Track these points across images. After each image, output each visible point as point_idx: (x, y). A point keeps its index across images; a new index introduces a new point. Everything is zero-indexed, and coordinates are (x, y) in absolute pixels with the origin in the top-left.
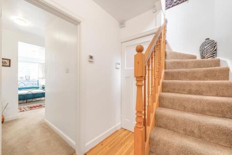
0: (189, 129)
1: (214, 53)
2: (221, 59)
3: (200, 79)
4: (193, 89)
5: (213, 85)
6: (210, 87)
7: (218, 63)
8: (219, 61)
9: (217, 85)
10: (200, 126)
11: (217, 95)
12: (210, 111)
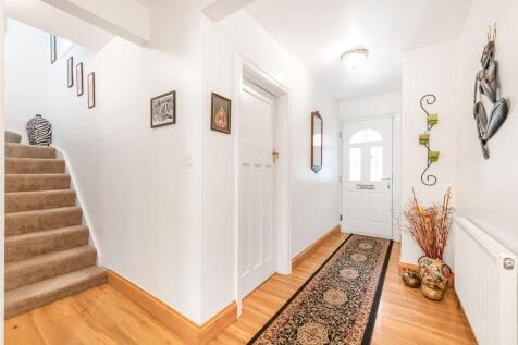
0: (27, 225)
1: (49, 139)
2: (57, 148)
3: (33, 172)
4: (27, 184)
5: (50, 178)
6: (47, 180)
7: (53, 153)
8: (55, 150)
9: (54, 178)
10: (40, 219)
11: (55, 189)
12: (48, 204)
